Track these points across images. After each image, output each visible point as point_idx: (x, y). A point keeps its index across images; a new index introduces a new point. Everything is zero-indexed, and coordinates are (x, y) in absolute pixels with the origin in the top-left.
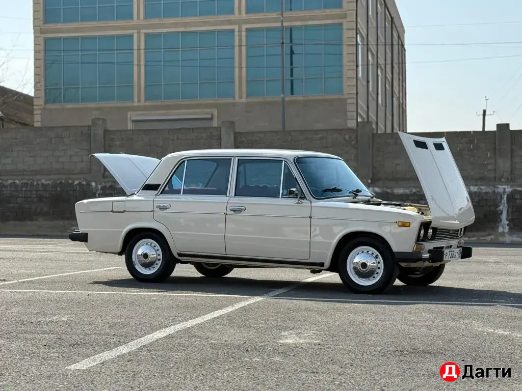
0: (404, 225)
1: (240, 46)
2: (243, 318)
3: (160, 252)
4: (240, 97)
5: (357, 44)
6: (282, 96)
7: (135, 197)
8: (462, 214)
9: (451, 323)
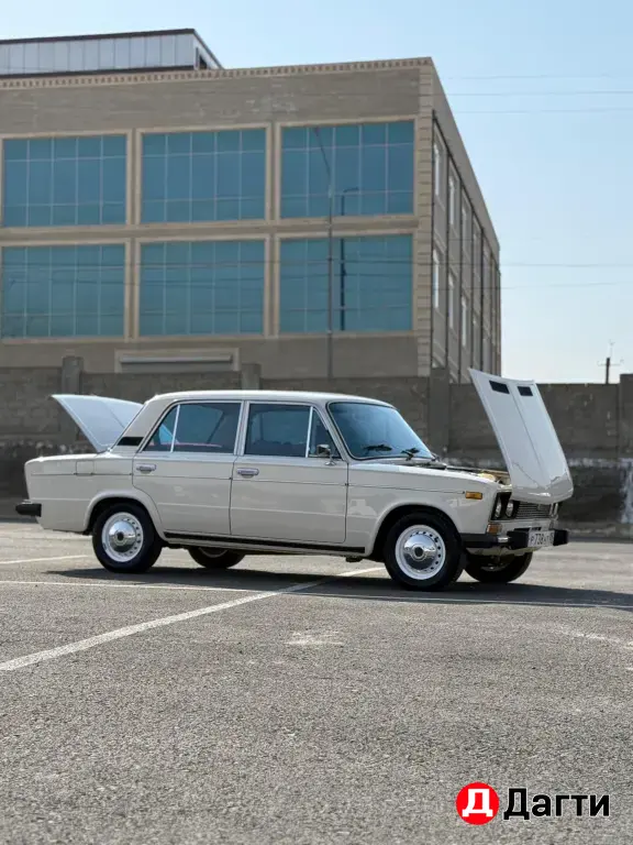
0: (474, 496)
1: (272, 262)
2: (245, 615)
3: (141, 531)
4: (271, 332)
5: (432, 264)
6: (329, 332)
7: (108, 455)
8: (556, 485)
9: (528, 626)
